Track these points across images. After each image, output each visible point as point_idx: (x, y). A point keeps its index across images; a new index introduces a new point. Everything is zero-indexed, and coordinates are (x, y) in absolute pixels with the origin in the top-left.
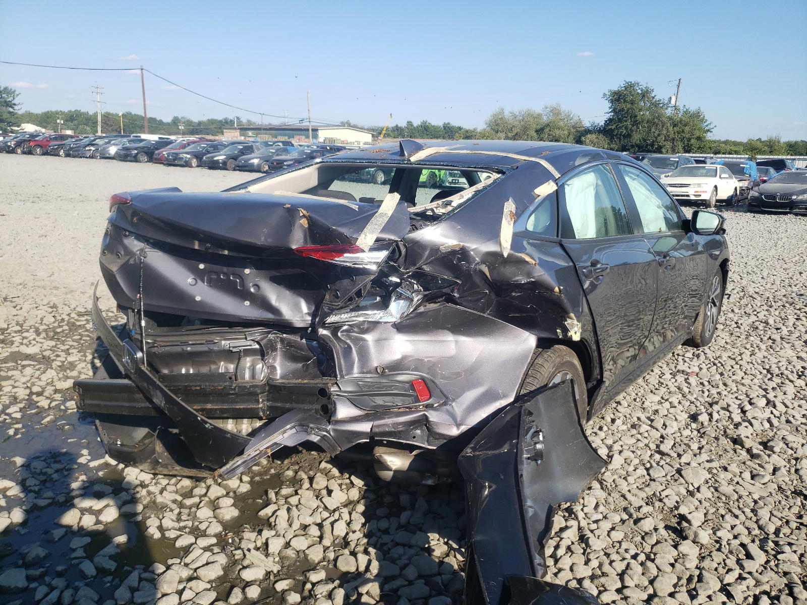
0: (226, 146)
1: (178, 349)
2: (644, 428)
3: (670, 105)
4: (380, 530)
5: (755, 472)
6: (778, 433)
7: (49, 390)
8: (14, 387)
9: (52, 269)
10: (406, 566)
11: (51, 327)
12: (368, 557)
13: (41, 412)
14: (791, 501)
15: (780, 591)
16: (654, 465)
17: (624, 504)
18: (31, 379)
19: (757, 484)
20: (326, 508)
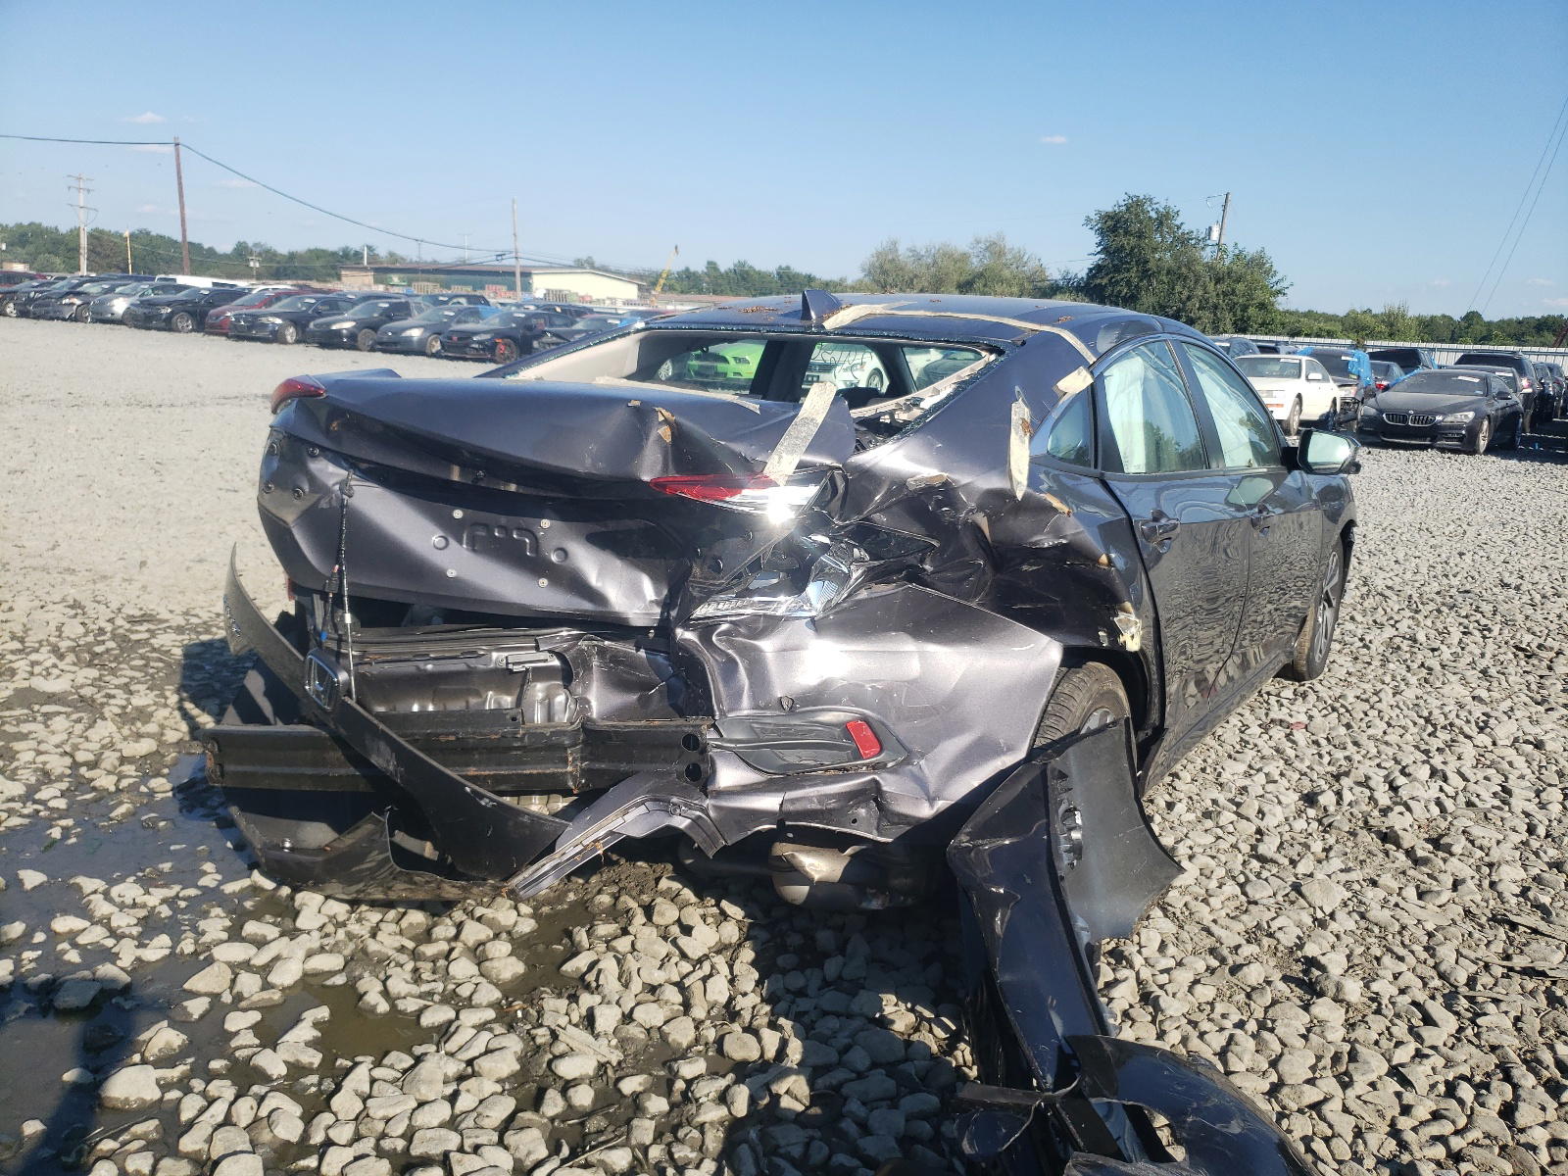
0: (353, 303)
1: (408, 668)
2: (1227, 817)
3: (1209, 242)
4: (788, 991)
5: (1423, 887)
6: (1455, 822)
7: (110, 759)
8: (39, 753)
9: (51, 535)
10: (847, 1049)
11: (81, 642)
12: (779, 1035)
13: (101, 799)
14: (1490, 934)
15: (1488, 1075)
16: (1252, 877)
17: (1209, 942)
18: (69, 738)
19: (1430, 906)
20: (684, 956)
